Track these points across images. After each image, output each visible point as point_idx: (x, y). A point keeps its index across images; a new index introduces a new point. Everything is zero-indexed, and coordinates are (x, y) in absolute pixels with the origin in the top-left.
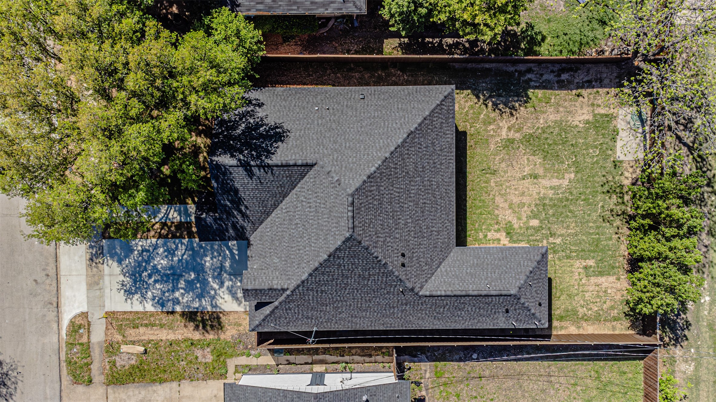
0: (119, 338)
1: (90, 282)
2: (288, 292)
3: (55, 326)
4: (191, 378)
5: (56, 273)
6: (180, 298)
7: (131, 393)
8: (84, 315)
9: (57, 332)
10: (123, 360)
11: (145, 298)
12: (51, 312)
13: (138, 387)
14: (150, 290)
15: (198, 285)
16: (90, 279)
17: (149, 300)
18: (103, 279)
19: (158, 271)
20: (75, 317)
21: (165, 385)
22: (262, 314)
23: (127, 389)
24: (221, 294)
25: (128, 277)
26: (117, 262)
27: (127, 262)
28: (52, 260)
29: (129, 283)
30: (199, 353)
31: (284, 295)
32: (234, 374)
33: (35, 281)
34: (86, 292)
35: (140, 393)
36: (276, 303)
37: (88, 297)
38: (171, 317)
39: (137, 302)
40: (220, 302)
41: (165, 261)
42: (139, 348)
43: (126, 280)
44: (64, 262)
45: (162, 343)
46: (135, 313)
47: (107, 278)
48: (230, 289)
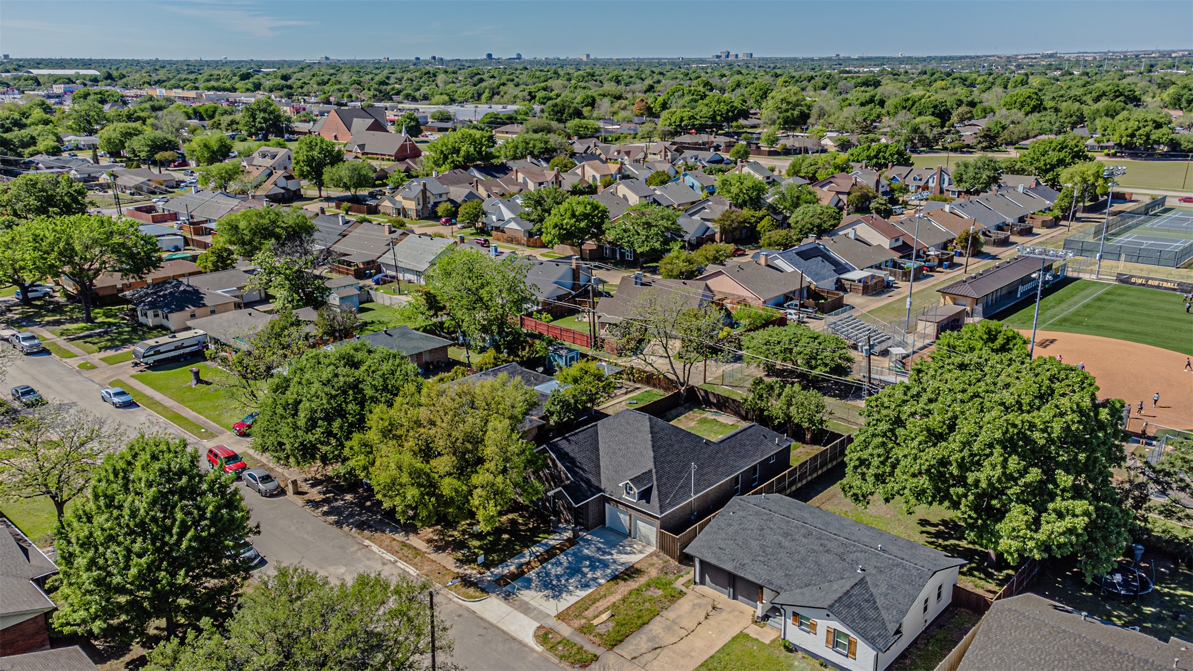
0: (583, 621)
1: (522, 611)
2: (654, 471)
3: (526, 649)
4: (664, 608)
6: (595, 576)
7: (635, 642)
8: (541, 627)
9: (532, 651)
10: (603, 628)
11: (571, 592)
13: (636, 636)
14: (569, 586)
15: (597, 564)
16: (520, 609)
17: (574, 591)
18: (530, 604)
19: (561, 576)
20: (535, 633)
21: (652, 623)
22: (655, 499)
23: (630, 642)
24: (618, 557)
25: (544, 591)
26: (526, 589)
27: (534, 585)
28: (479, 621)
29: (550, 593)
30: (650, 593)
31: (654, 474)
32: (687, 588)
33: (480, 635)
34: (526, 617)
35: (641, 638)
36: (655, 483)
37: (531, 618)
38: (604, 588)
39: (569, 597)
40: (622, 561)
41: (559, 569)
42: (605, 617)
43: (546, 592)
44: (487, 616)
45: (617, 604)
46: (576, 603)
47: (531, 602)
48: (620, 552)
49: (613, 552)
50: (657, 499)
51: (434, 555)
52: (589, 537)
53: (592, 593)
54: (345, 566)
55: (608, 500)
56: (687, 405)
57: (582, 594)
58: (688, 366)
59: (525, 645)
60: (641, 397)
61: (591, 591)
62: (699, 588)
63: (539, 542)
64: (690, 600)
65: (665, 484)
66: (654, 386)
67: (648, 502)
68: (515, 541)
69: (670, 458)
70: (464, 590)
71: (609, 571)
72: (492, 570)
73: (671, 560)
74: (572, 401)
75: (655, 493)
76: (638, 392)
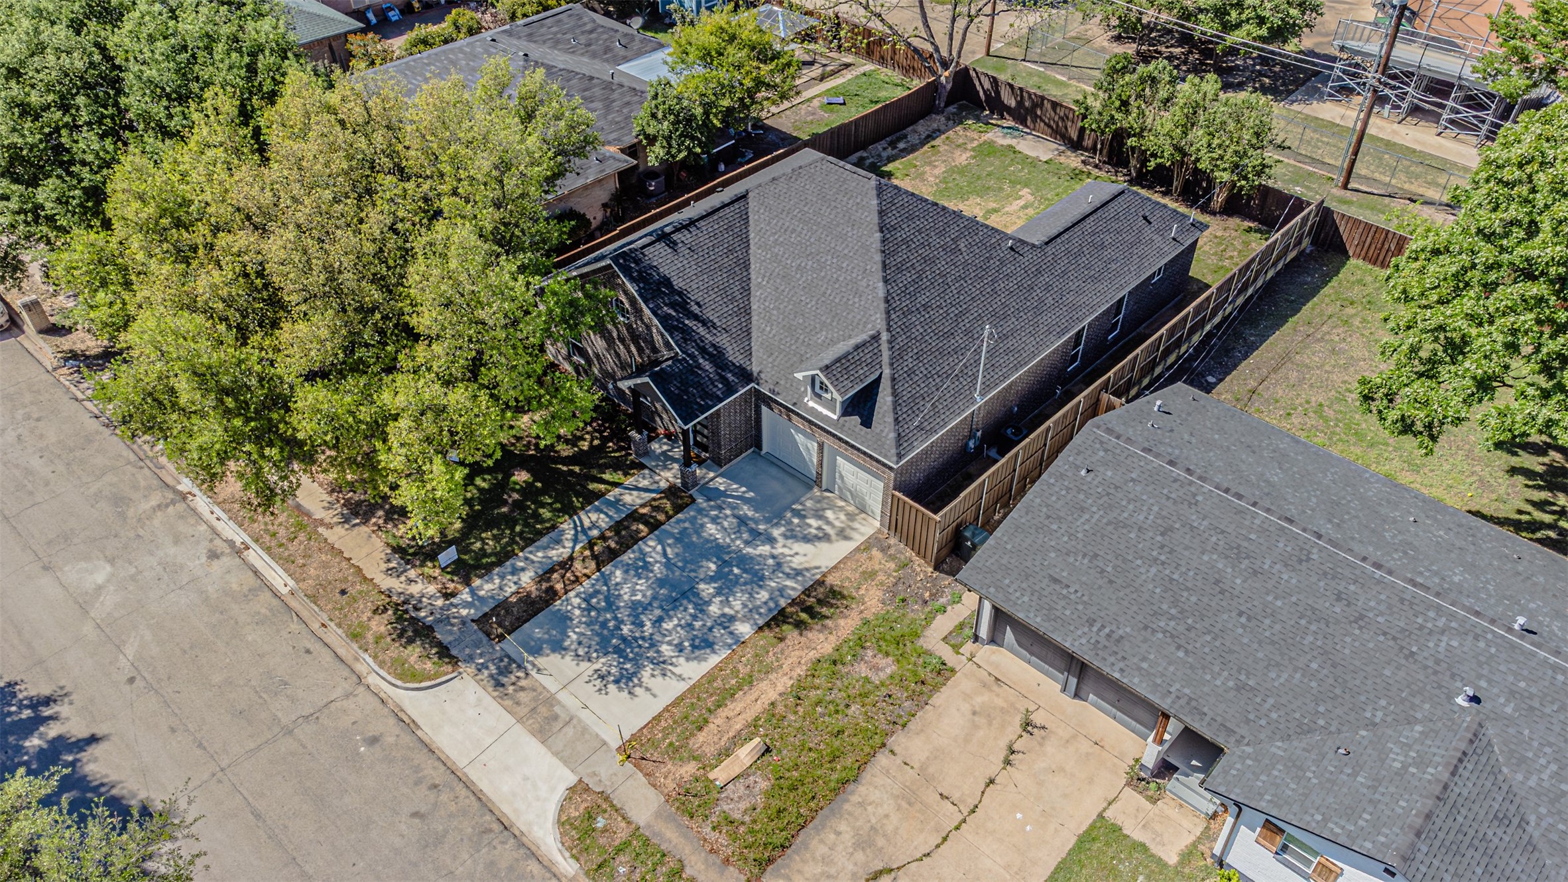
0: (689, 769)
1: (536, 726)
2: (885, 336)
3: (533, 867)
4: (899, 723)
5: (448, 772)
6: (727, 610)
7: (822, 850)
8: (579, 789)
9: (548, 875)
10: (740, 798)
11: (664, 662)
12: (499, 847)
13: (824, 827)
14: (662, 643)
15: (736, 571)
16: (530, 722)
17: (674, 660)
18: (559, 702)
19: (647, 607)
20: (562, 809)
21: (866, 776)
22: (884, 416)
23: (807, 848)
24: (786, 551)
25: (598, 657)
26: (554, 651)
27: (574, 637)
28: (420, 757)
29: (611, 665)
30: (862, 670)
31: (885, 347)
32: (958, 653)
33: (415, 815)
34: (542, 749)
35: (838, 834)
36: (887, 372)
37: (556, 754)
38: (749, 653)
39: (657, 683)
40: (797, 562)
41: (642, 585)
42: (745, 754)
43: (600, 664)
44: (449, 741)
45: (780, 709)
46: (676, 703)
47: (563, 696)
48: (791, 535)
49: (776, 532)
50: (890, 419)
51: (339, 530)
52: (721, 483)
53: (719, 668)
54: (111, 561)
55: (769, 402)
56: (952, 109)
57: (693, 670)
58: (961, 23)
59: (533, 854)
60: (853, 89)
61: (714, 660)
62: (986, 653)
63: (599, 495)
64: (967, 697)
65: (911, 373)
66: (882, 61)
67: (867, 423)
68: (543, 492)
69: (922, 299)
70: (395, 650)
71: (763, 595)
72: (477, 582)
73: (918, 560)
74: (698, 111)
75: (885, 399)
76: (848, 75)
